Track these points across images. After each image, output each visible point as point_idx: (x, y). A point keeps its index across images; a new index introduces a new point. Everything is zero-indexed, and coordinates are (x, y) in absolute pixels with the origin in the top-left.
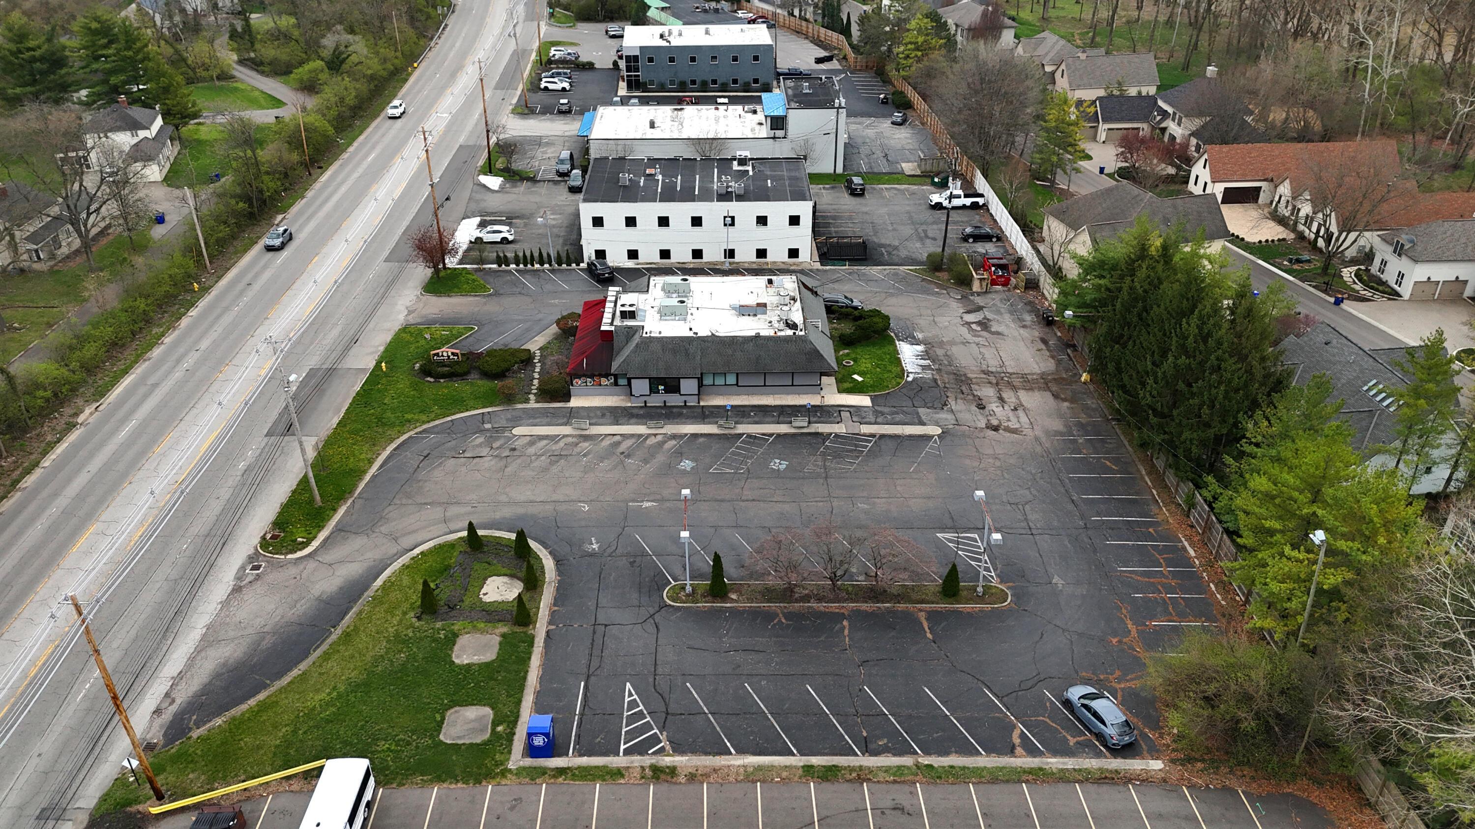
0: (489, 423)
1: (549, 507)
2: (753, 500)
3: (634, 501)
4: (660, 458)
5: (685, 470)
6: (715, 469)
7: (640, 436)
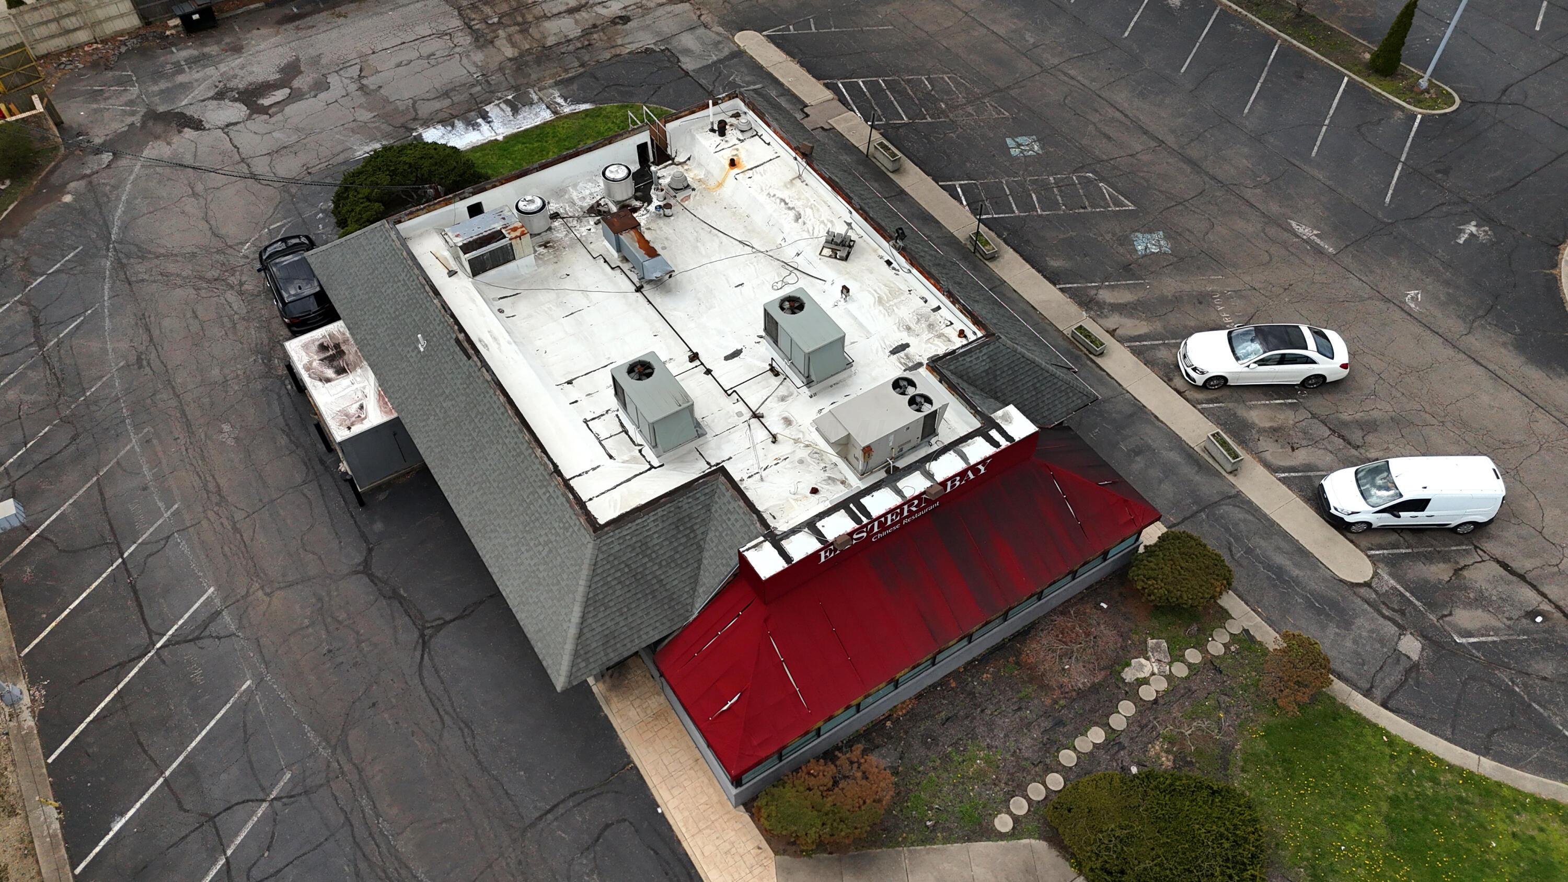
0: (1398, 656)
1: (1476, 342)
2: (1146, 132)
3: (1319, 251)
4: (1170, 285)
5: (1166, 238)
6: (1117, 203)
7: (1136, 352)
